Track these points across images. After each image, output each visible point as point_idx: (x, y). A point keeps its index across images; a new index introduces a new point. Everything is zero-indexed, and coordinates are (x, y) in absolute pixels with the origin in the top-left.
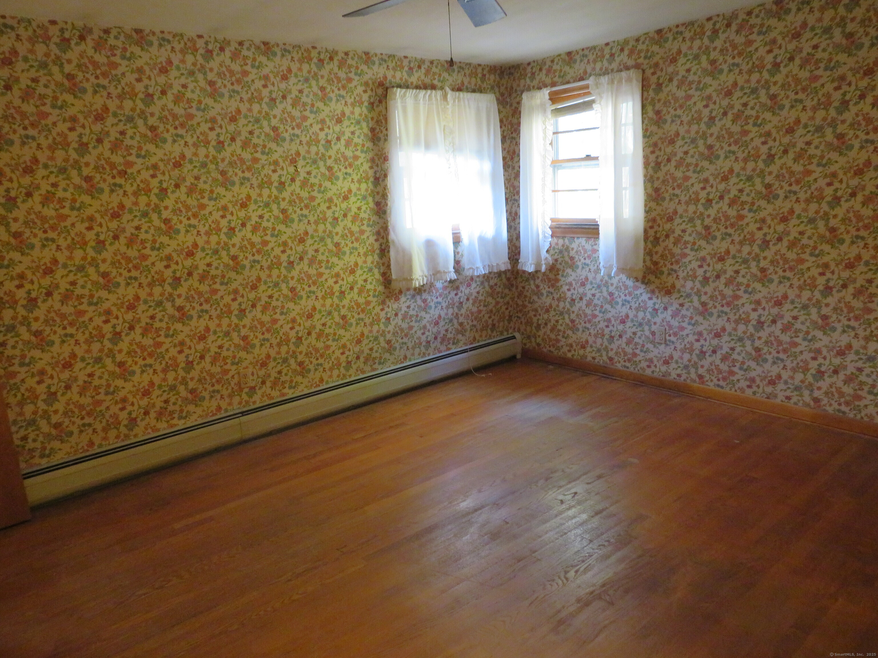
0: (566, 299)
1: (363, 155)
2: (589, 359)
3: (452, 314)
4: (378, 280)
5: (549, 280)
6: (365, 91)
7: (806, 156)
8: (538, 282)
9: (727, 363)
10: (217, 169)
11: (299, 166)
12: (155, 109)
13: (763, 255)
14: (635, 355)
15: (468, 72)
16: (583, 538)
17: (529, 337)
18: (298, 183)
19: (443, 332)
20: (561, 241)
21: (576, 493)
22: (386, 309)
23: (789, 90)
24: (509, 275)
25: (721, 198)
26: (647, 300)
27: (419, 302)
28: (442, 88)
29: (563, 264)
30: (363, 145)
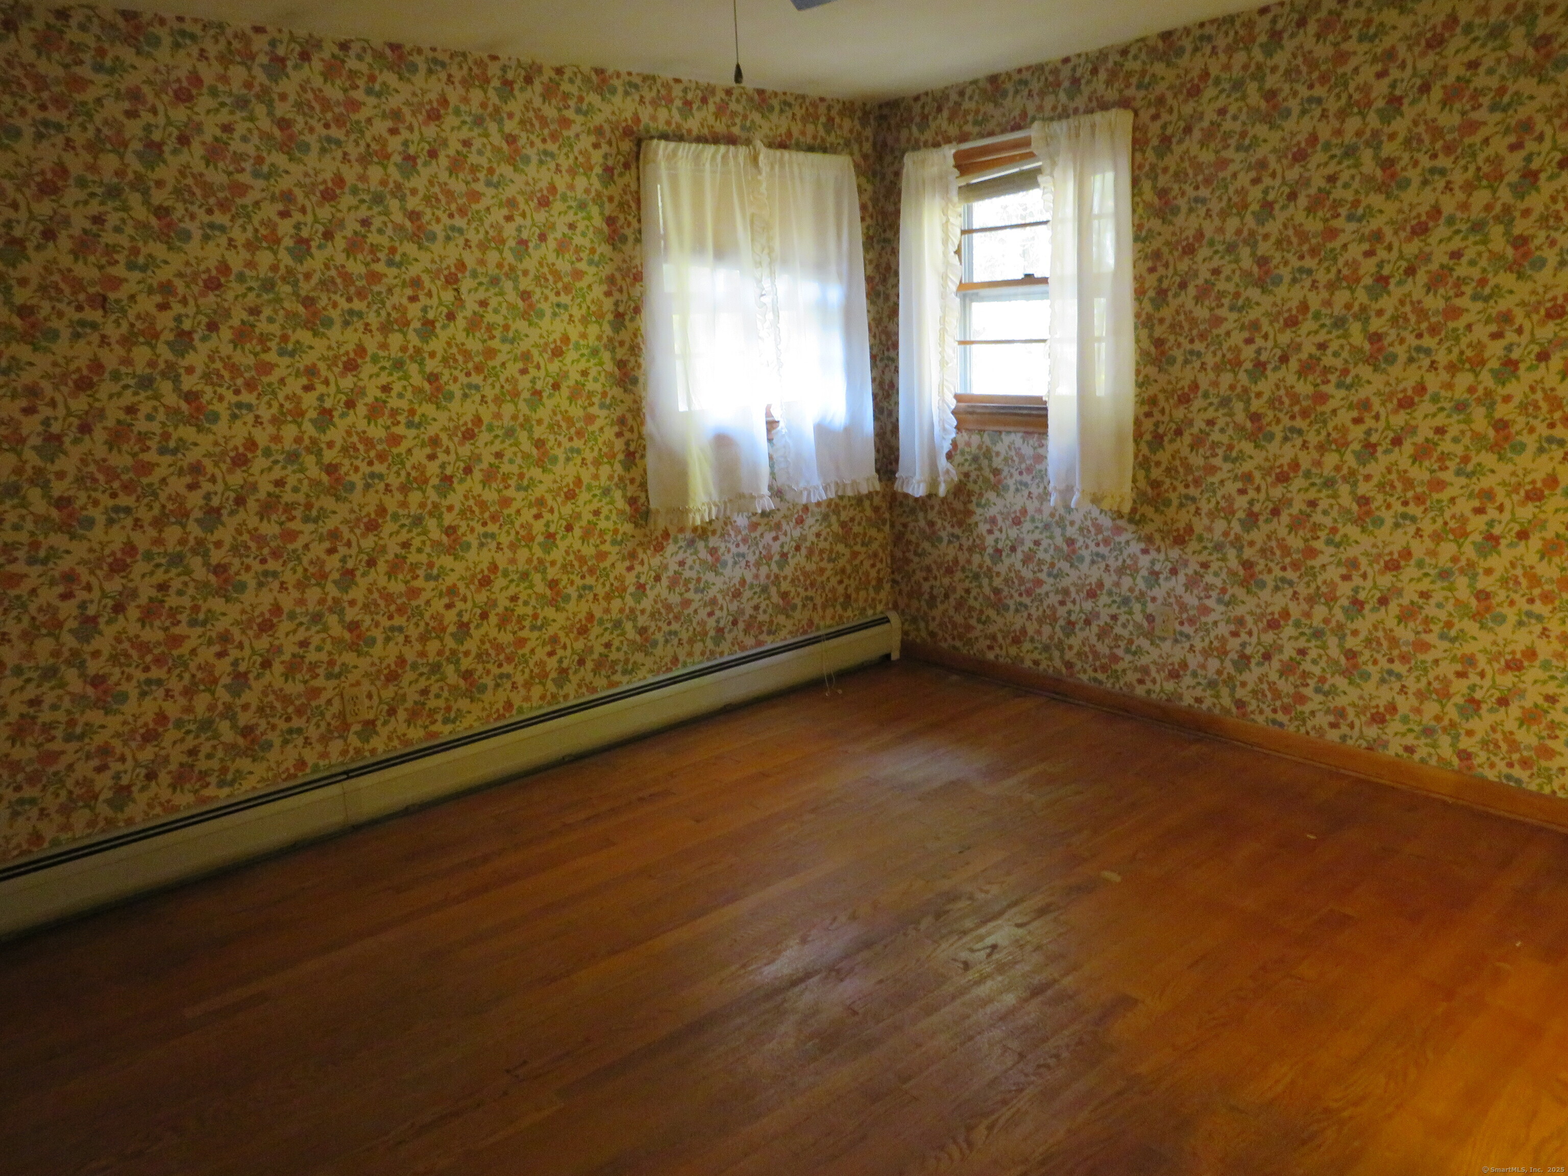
0: (985, 549)
1: (592, 270)
2: (1028, 663)
3: (768, 577)
4: (621, 512)
5: (954, 512)
6: (596, 146)
7: (1451, 281)
8: (932, 515)
9: (1291, 679)
10: (296, 294)
11: (464, 290)
12: (167, 172)
13: (1363, 471)
14: (1115, 658)
15: (799, 113)
16: (1005, 1049)
17: (914, 620)
18: (461, 322)
19: (749, 611)
20: (975, 439)
21: (994, 947)
22: (638, 568)
23: (1419, 150)
24: (877, 500)
25: (1284, 359)
26: (1138, 553)
27: (703, 554)
28: (748, 142)
29: (980, 482)
30: (593, 251)
